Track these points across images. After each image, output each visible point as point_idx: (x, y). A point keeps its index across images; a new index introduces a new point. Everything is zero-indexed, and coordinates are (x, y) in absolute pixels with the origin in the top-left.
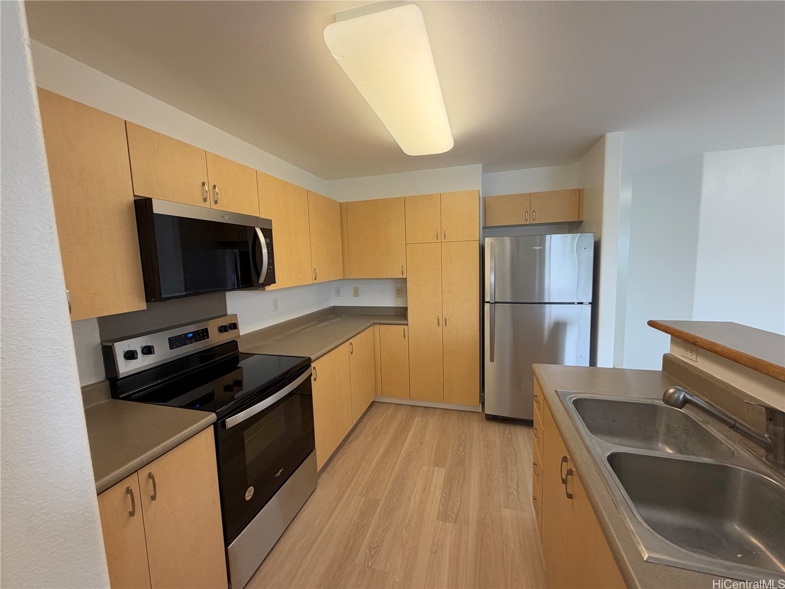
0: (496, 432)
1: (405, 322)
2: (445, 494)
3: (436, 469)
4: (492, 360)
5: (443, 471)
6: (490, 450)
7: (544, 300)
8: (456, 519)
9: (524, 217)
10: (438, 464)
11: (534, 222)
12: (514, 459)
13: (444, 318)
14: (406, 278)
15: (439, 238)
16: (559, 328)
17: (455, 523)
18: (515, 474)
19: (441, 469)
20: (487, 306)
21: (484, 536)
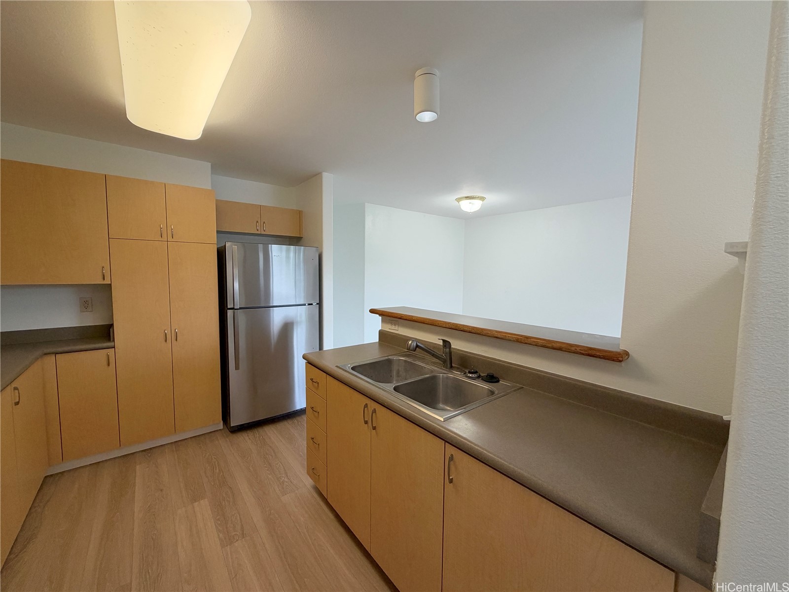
0: (246, 440)
1: (110, 344)
2: (219, 520)
3: (196, 504)
4: (237, 368)
5: (205, 503)
6: (248, 458)
7: (270, 304)
8: (243, 534)
9: (255, 227)
10: (195, 498)
11: (264, 233)
12: (273, 454)
13: (173, 332)
14: (111, 284)
15: (164, 235)
16: (287, 329)
17: (243, 537)
18: (279, 465)
19: (202, 502)
20: (230, 313)
21: (276, 529)
